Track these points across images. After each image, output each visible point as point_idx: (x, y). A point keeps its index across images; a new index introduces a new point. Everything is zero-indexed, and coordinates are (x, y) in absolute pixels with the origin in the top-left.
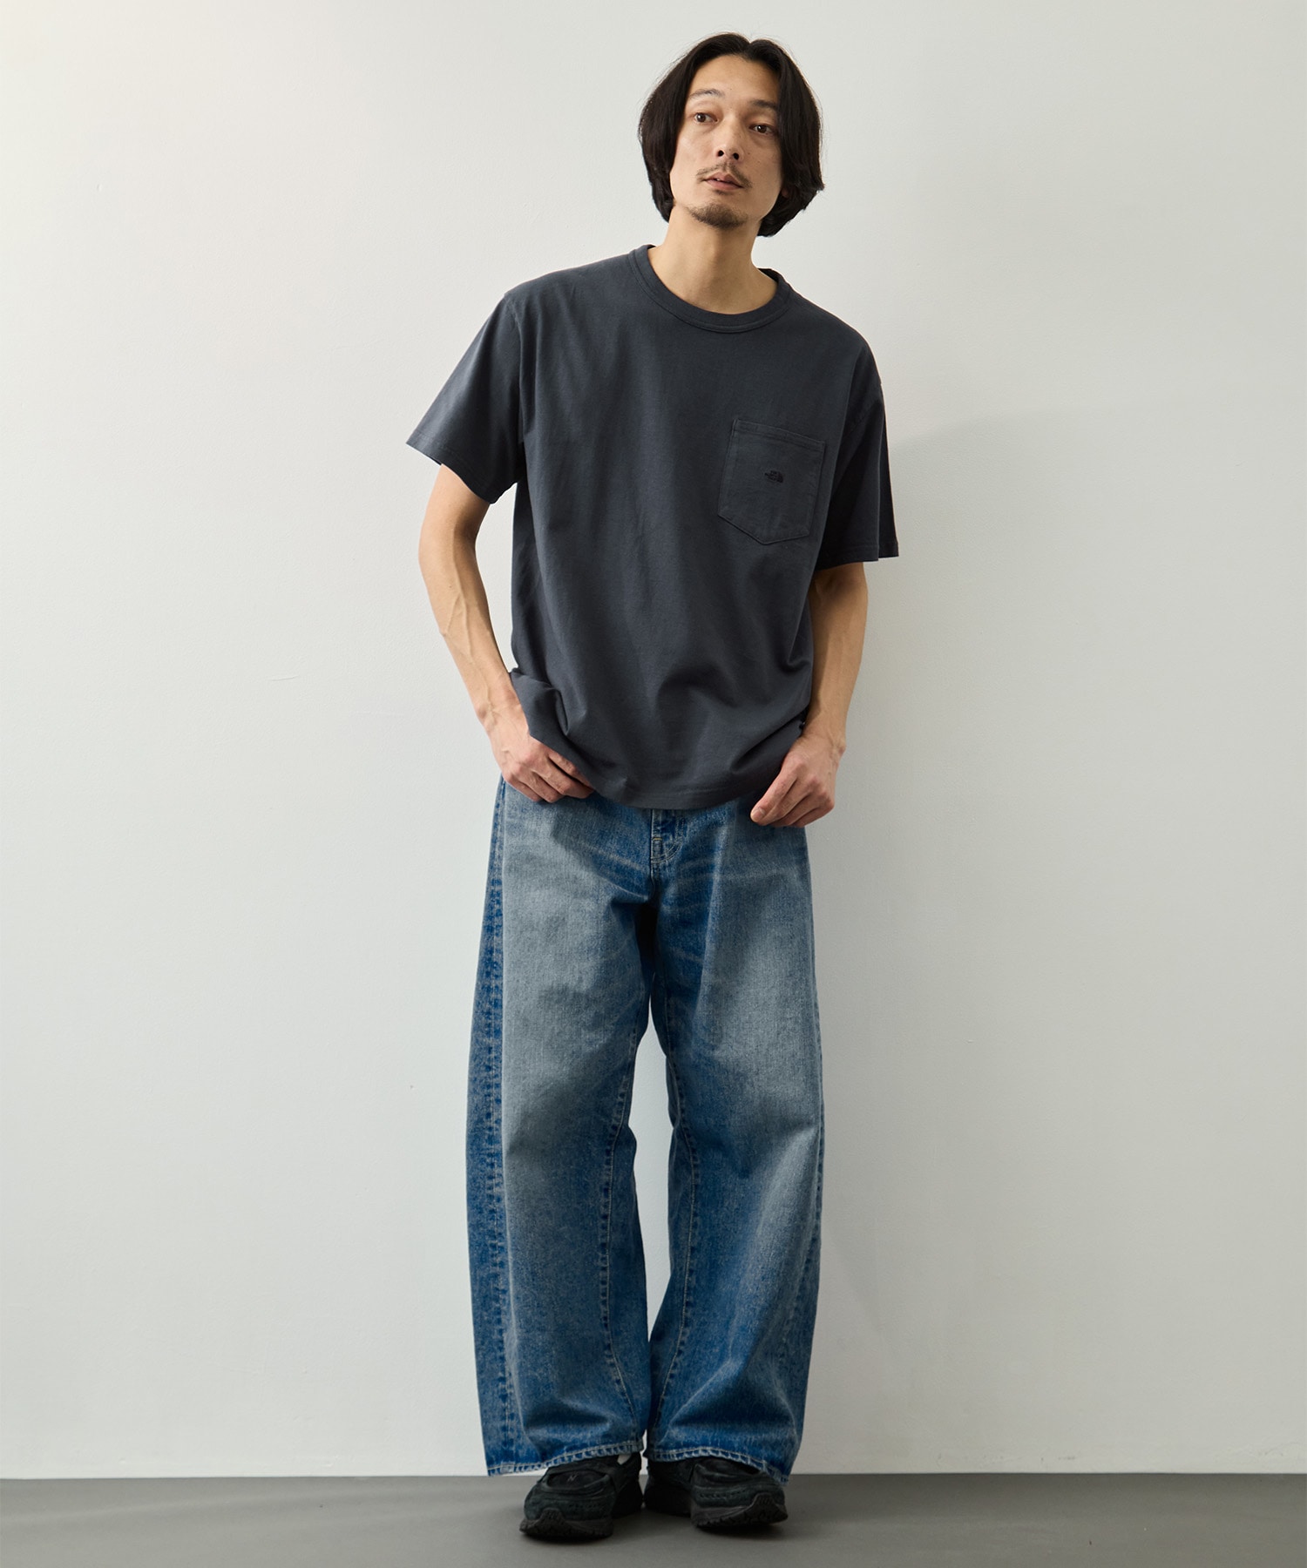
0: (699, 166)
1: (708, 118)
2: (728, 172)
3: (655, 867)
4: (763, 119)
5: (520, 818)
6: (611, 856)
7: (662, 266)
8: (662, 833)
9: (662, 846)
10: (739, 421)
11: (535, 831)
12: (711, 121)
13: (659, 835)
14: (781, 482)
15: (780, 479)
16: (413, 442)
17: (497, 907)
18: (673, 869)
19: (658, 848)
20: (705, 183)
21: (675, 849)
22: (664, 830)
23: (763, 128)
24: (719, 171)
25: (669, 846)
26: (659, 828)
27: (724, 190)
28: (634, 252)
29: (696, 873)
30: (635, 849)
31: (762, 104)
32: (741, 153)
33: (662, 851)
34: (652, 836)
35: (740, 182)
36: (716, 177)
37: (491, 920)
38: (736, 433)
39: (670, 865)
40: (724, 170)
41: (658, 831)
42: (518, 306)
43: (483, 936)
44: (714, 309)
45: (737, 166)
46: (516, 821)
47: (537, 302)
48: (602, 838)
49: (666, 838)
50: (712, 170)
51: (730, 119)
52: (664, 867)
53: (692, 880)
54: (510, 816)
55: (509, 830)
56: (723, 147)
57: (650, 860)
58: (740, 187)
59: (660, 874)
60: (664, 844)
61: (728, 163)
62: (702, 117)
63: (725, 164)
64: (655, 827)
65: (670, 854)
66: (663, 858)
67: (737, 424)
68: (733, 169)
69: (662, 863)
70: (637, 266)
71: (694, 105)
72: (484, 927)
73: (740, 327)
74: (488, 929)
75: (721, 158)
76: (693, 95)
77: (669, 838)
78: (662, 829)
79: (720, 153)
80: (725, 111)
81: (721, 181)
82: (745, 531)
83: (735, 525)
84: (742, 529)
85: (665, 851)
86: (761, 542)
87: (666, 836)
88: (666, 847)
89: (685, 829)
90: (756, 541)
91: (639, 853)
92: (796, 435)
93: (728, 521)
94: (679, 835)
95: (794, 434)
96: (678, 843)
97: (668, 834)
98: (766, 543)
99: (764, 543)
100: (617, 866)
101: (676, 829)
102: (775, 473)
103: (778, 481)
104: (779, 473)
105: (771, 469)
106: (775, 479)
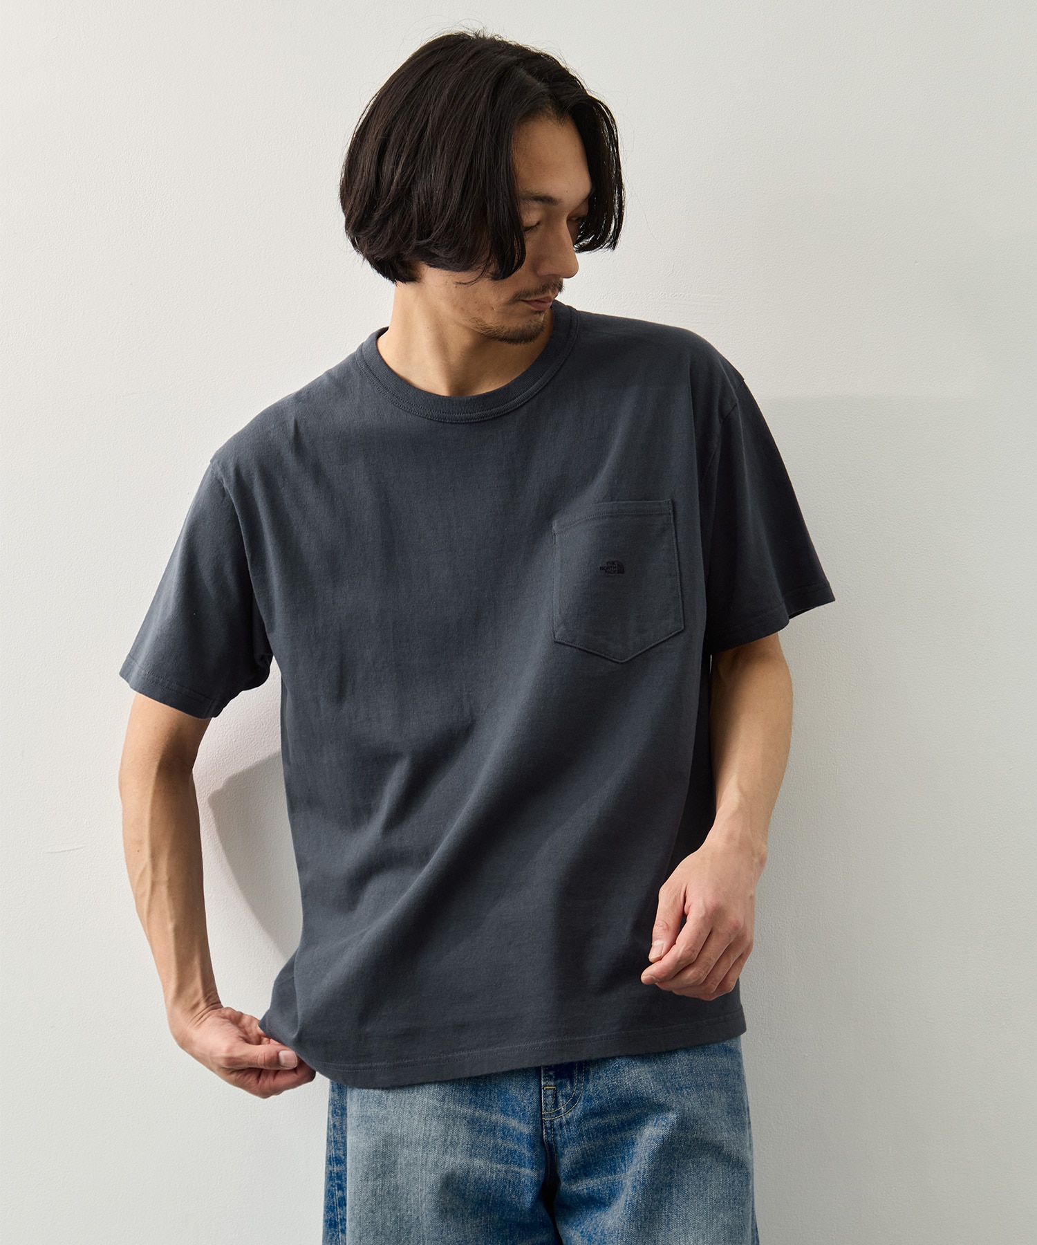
3: (548, 1125)
6: (494, 1117)
8: (555, 1079)
9: (556, 1098)
13: (552, 1084)
14: (623, 572)
15: (621, 570)
17: (339, 1194)
18: (572, 1128)
19: (551, 1100)
21: (574, 1101)
22: (557, 1076)
25: (566, 1096)
26: (551, 1073)
28: (362, 350)
29: (605, 1133)
30: (519, 1105)
33: (556, 1104)
34: (543, 1084)
37: (332, 1211)
39: (568, 1123)
41: (551, 1077)
43: (326, 1234)
48: (476, 1094)
49: (561, 1086)
52: (561, 1126)
53: (599, 1142)
59: (556, 1135)
60: (559, 1094)
65: (568, 1108)
66: (558, 1113)
69: (555, 1122)
72: (326, 1221)
74: (330, 1225)
77: (566, 1087)
82: (595, 652)
83: (582, 647)
84: (591, 651)
85: (561, 1104)
86: (617, 661)
87: (561, 1083)
88: (563, 1099)
89: (587, 1072)
90: (612, 661)
91: (525, 1110)
92: (626, 504)
93: (571, 644)
94: (579, 1082)
95: (624, 502)
96: (578, 1092)
97: (564, 1081)
98: (626, 660)
99: (623, 661)
100: (503, 1130)
101: (576, 1073)
102: (613, 563)
103: (618, 573)
104: (618, 561)
105: (607, 561)
106: (614, 571)
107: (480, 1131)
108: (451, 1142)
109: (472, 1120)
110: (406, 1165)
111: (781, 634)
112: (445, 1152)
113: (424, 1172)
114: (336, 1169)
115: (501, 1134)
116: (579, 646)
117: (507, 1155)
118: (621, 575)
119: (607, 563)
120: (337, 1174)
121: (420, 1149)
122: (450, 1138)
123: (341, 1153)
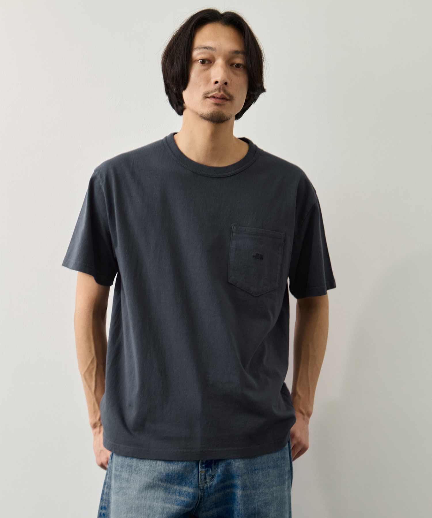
0: (203, 90)
1: (207, 62)
2: (222, 93)
3: (202, 488)
4: (239, 60)
5: (120, 471)
6: (175, 487)
7: (182, 145)
8: (205, 468)
9: (205, 476)
10: (235, 227)
11: (128, 478)
12: (208, 63)
13: (204, 470)
15: (262, 258)
16: (66, 264)
18: (212, 489)
19: (203, 477)
20: (208, 99)
21: (213, 477)
22: (206, 467)
23: (238, 66)
24: (217, 92)
25: (210, 475)
26: (204, 466)
27: (220, 103)
28: (166, 138)
29: (224, 489)
30: (190, 480)
31: (236, 52)
32: (229, 82)
33: (205, 479)
34: (200, 470)
35: (228, 98)
36: (214, 96)
38: (234, 234)
39: (210, 487)
40: (220, 91)
42: (101, 176)
44: (215, 165)
45: (226, 88)
46: (118, 473)
47: (111, 172)
48: (168, 478)
49: (207, 471)
50: (212, 92)
51: (220, 62)
52: (207, 488)
53: (223, 493)
54: (116, 470)
55: (115, 478)
56: (219, 79)
57: (199, 485)
58: (227, 100)
59: (205, 492)
60: (207, 474)
61: (221, 87)
62: (203, 61)
63: (220, 88)
64: (201, 465)
65: (211, 480)
66: (206, 483)
67: (234, 228)
68: (225, 91)
69: (205, 486)
70: (168, 145)
71: (197, 54)
73: (230, 173)
75: (217, 85)
76: (196, 48)
77: (209, 471)
78: (205, 466)
79: (216, 82)
80: (216, 58)
81: (217, 98)
82: (245, 290)
83: (239, 287)
84: (243, 289)
85: (207, 479)
86: (254, 295)
87: (207, 470)
88: (208, 476)
89: (218, 465)
90: (251, 295)
91: (192, 482)
93: (235, 285)
94: (215, 469)
95: (267, 230)
96: (214, 473)
97: (209, 469)
99: (256, 296)
100: (179, 492)
101: (213, 465)
102: (259, 255)
104: (261, 255)
106: (259, 258)
107: (169, 493)
108: (156, 497)
109: (166, 488)
110: (137, 508)
112: (154, 501)
113: (145, 510)
114: (103, 511)
115: (178, 494)
117: (181, 503)
118: (261, 260)
119: (256, 254)
120: (103, 514)
121: (143, 500)
122: (156, 496)
123: (106, 505)
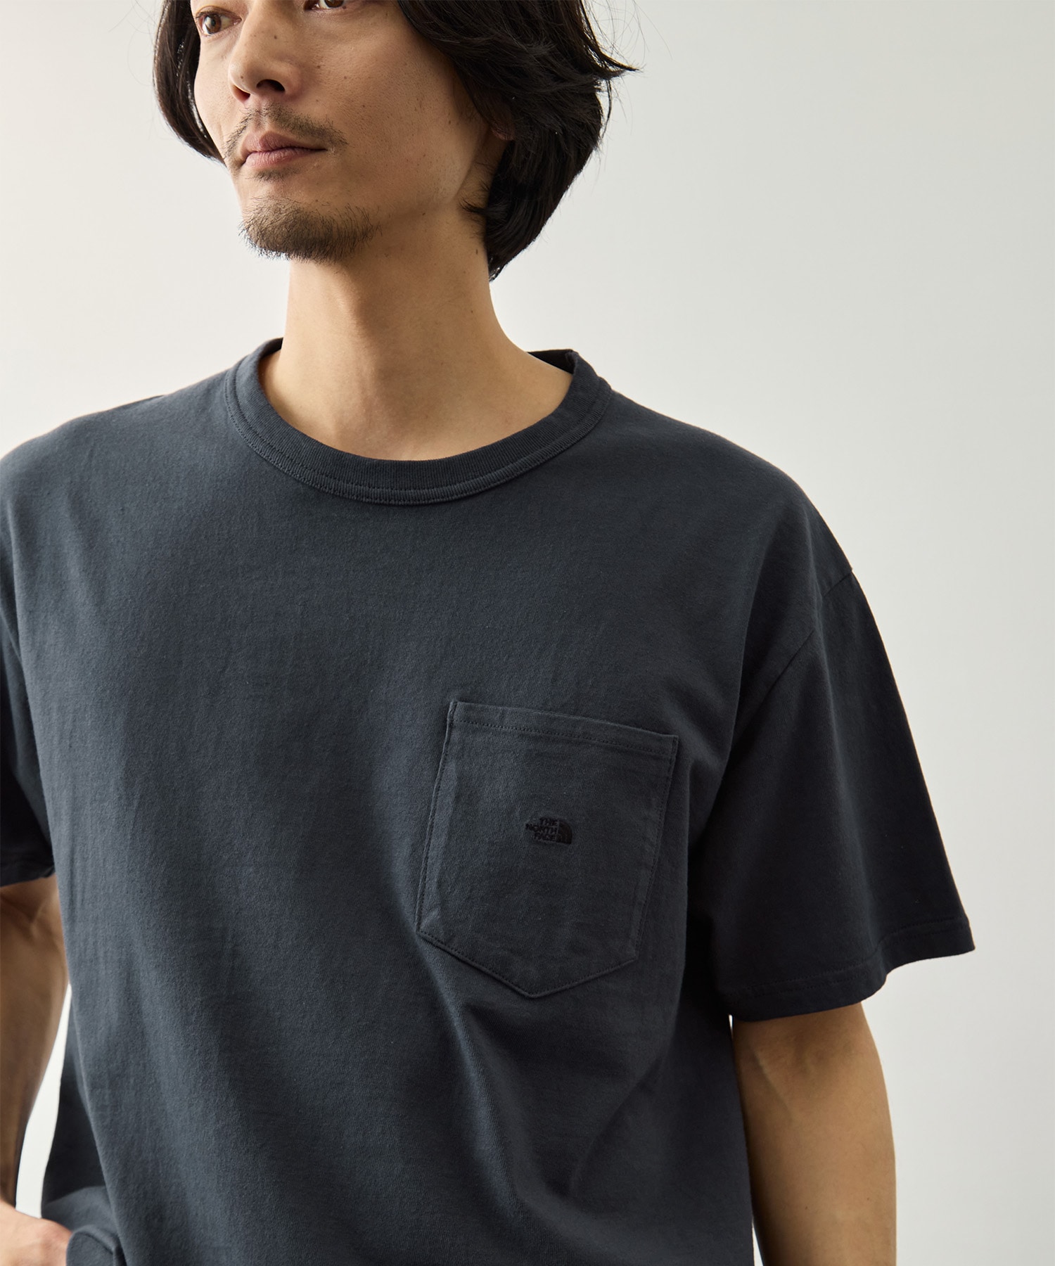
1: (224, 21)
2: (267, 126)
10: (460, 705)
12: (231, 25)
14: (569, 842)
15: (566, 836)
20: (243, 168)
24: (250, 131)
32: (288, 74)
36: (248, 146)
38: (456, 735)
40: (258, 126)
45: (287, 105)
61: (263, 107)
62: (214, 22)
63: (259, 111)
67: (456, 711)
68: (279, 116)
75: (247, 101)
82: (484, 969)
83: (459, 956)
84: (477, 965)
86: (523, 992)
90: (514, 991)
92: (602, 725)
93: (442, 946)
95: (597, 721)
98: (538, 995)
99: (532, 996)
102: (553, 822)
103: (559, 841)
104: (561, 821)
105: (541, 815)
106: (552, 837)
111: (867, 1005)
116: (456, 953)
118: (566, 845)
119: (542, 820)
